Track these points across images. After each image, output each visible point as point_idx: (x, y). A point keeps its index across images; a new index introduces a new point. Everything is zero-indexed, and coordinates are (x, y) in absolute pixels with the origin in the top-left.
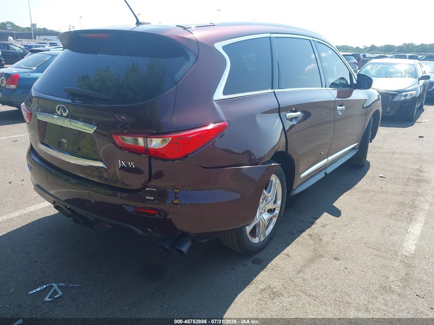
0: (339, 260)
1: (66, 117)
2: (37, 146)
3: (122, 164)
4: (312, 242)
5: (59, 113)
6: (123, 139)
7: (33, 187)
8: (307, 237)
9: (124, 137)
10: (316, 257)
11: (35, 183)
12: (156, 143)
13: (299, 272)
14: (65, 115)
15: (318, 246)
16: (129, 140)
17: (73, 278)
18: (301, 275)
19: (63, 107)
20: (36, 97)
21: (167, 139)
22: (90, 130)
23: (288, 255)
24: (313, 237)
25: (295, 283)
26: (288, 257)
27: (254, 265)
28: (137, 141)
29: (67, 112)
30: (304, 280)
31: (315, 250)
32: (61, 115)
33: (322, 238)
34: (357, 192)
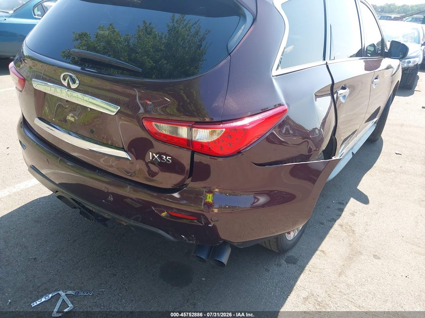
0: (379, 258)
1: (76, 90)
2: (33, 121)
3: (153, 157)
4: (345, 234)
5: (65, 83)
6: (157, 126)
7: (28, 168)
8: (339, 228)
9: (159, 124)
10: (354, 254)
11: (30, 163)
12: (203, 135)
13: (340, 275)
14: (74, 86)
15: (352, 240)
16: (165, 129)
17: (83, 283)
18: (343, 278)
19: (71, 76)
20: (29, 57)
21: (218, 131)
22: (110, 109)
23: (323, 251)
24: (344, 227)
25: (338, 290)
26: (323, 254)
27: (289, 265)
28: (176, 131)
29: (77, 82)
30: (348, 286)
31: (351, 245)
32: (69, 87)
33: (355, 229)
34: (377, 172)
